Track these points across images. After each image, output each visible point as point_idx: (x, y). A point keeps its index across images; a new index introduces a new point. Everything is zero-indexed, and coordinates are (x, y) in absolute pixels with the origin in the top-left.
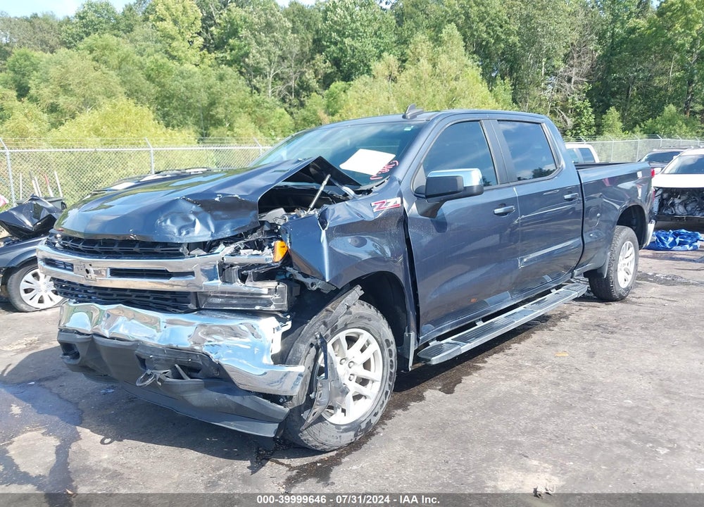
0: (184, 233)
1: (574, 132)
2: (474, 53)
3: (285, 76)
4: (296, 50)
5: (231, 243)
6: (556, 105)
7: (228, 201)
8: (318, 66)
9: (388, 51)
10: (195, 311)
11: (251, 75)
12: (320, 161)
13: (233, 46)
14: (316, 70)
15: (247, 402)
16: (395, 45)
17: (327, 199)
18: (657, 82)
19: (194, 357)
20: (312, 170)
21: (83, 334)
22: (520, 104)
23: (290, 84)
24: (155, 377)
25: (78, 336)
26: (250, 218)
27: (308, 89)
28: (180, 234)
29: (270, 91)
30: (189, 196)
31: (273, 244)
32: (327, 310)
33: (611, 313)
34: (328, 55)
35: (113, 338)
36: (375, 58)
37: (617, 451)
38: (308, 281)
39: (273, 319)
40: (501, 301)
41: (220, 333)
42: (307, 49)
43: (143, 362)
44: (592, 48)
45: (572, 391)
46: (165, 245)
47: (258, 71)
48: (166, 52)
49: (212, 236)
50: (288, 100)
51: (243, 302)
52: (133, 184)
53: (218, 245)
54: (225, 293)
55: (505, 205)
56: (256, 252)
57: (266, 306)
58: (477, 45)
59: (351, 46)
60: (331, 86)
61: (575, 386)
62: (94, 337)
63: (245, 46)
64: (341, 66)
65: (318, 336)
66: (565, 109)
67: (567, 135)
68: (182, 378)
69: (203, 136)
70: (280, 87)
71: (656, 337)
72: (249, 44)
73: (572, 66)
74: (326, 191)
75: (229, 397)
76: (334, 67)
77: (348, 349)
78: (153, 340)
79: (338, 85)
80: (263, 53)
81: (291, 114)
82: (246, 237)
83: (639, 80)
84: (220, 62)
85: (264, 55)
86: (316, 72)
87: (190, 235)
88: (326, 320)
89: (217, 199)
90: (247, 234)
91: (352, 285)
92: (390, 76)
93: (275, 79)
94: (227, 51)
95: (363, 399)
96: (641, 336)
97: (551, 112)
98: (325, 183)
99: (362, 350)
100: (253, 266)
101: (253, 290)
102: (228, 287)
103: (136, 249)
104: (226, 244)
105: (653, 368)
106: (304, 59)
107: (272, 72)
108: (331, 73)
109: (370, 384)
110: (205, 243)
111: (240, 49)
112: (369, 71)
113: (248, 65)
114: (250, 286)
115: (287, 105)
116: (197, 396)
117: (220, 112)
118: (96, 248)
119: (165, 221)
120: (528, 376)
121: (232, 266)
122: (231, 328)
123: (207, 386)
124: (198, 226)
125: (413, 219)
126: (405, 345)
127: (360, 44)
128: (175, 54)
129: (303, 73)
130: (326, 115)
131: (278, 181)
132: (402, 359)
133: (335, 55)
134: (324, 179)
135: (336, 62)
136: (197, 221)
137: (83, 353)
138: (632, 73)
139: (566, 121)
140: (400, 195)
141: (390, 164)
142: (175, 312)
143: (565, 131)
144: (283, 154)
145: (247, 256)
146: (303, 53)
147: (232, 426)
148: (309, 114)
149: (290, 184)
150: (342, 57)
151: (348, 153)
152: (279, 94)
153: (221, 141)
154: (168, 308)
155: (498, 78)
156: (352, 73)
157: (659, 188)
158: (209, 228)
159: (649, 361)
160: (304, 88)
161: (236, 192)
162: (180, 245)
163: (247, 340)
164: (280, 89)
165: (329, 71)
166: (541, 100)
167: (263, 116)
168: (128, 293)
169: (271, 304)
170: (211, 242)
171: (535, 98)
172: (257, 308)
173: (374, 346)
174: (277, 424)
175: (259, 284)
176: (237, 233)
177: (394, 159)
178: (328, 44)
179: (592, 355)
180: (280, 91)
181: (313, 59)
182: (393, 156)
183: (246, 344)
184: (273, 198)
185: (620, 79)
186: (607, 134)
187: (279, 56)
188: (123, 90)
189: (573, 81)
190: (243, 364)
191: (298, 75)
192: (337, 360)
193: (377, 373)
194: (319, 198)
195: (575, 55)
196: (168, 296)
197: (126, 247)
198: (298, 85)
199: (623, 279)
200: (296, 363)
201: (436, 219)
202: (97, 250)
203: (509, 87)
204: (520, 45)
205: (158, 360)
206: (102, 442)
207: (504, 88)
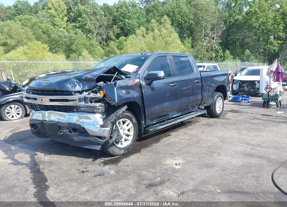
0: (73, 88)
1: (215, 59)
2: (176, 27)
3: (101, 34)
4: (106, 23)
5: (87, 92)
6: (209, 48)
7: (87, 79)
8: (115, 30)
9: (143, 24)
10: (76, 112)
11: (87, 33)
12: (114, 67)
13: (79, 21)
14: (114, 31)
15: (92, 139)
16: (145, 22)
17: (116, 79)
18: (246, 40)
19: (76, 126)
20: (112, 70)
21: (39, 121)
22: (194, 48)
23: (103, 37)
24: (64, 132)
25: (37, 121)
26: (93, 84)
27: (111, 39)
28: (72, 88)
29: (95, 40)
30: (75, 77)
31: (100, 92)
32: (116, 112)
33: (212, 121)
34: (119, 26)
35: (50, 121)
36: (137, 27)
37: (202, 155)
38: (111, 102)
39: (100, 114)
40: (173, 115)
41: (84, 118)
42: (110, 23)
43: (60, 128)
44: (222, 26)
45: (193, 141)
46: (68, 91)
47: (90, 31)
48: (52, 22)
49: (82, 89)
50: (102, 43)
51: (91, 109)
52: (46, 75)
53: (83, 92)
54: (85, 106)
55: (174, 83)
56: (95, 94)
57: (98, 110)
58: (178, 23)
59: (128, 23)
60: (120, 38)
61: (195, 140)
62: (43, 121)
63: (85, 21)
64: (123, 30)
65: (114, 120)
66: (212, 50)
67: (212, 60)
68: (72, 133)
69: (68, 57)
70: (99, 38)
71: (225, 127)
72: (86, 20)
73: (214, 33)
74: (116, 77)
75: (86, 138)
76: (121, 30)
77: (123, 125)
78: (63, 120)
79: (122, 38)
80: (92, 24)
81: (104, 49)
82: (92, 90)
83: (240, 39)
84: (74, 27)
85: (93, 25)
86: (114, 32)
87: (75, 89)
88: (116, 115)
89: (83, 78)
90: (92, 89)
91: (124, 105)
92: (143, 35)
93: (97, 35)
94: (77, 23)
95: (127, 141)
96: (220, 127)
97: (206, 51)
98: (116, 74)
99: (127, 126)
100: (94, 98)
101: (94, 105)
102: (87, 104)
103: (58, 93)
104: (86, 92)
105: (221, 136)
106: (109, 27)
107: (96, 32)
108: (120, 33)
109: (130, 136)
110: (79, 91)
111: (83, 22)
112: (135, 33)
113: (86, 29)
114: (93, 104)
115: (102, 45)
116: (76, 137)
117: (74, 47)
118: (45, 93)
119: (68, 84)
120: (181, 137)
121: (88, 98)
122: (87, 117)
123: (79, 135)
124: (78, 86)
125: (144, 86)
126: (141, 125)
127: (131, 22)
128: (56, 23)
129: (108, 33)
130: (118, 50)
131: (101, 73)
132: (140, 130)
133: (121, 26)
134: (116, 73)
135: (122, 29)
136: (77, 85)
137: (39, 126)
138: (237, 36)
139: (212, 55)
140: (140, 79)
141: (137, 69)
142: (70, 112)
143: (212, 58)
144: (102, 65)
145: (92, 95)
146: (108, 24)
147: (87, 147)
148: (110, 49)
149: (105, 75)
150: (124, 27)
151: (123, 65)
152: (99, 41)
153: (75, 59)
154: (68, 111)
155: (187, 37)
156: (128, 33)
157: (239, 80)
158: (81, 87)
159: (221, 134)
160: (108, 39)
161: (89, 76)
162: (72, 91)
163: (92, 120)
164: (99, 39)
165: (119, 32)
166: (203, 46)
167: (94, 50)
168: (55, 107)
169: (99, 110)
170: (82, 91)
171: (200, 45)
172: (95, 111)
173: (131, 125)
174: (101, 146)
175: (96, 104)
176: (89, 88)
177: (138, 68)
178: (119, 21)
179: (203, 132)
180: (99, 40)
181: (113, 27)
182: (138, 67)
183: (92, 121)
184: (100, 79)
185: (232, 39)
186: (226, 60)
187: (99, 26)
188: (34, 37)
189: (215, 39)
190: (91, 127)
191: (106, 33)
192: (119, 128)
193: (132, 133)
194: (114, 79)
195: (215, 29)
196: (68, 107)
197: (55, 92)
198: (107, 37)
199: (218, 110)
200: (107, 127)
201: (151, 86)
202: (46, 93)
203: (190, 41)
204: (194, 24)
205: (65, 127)
206: (45, 155)
207: (188, 41)
